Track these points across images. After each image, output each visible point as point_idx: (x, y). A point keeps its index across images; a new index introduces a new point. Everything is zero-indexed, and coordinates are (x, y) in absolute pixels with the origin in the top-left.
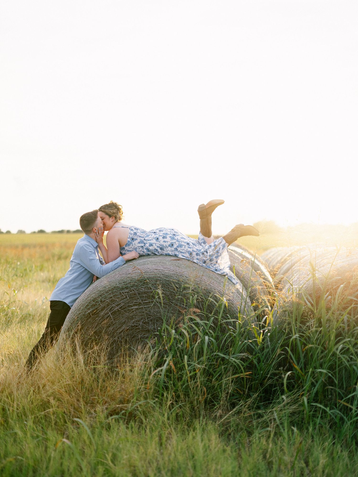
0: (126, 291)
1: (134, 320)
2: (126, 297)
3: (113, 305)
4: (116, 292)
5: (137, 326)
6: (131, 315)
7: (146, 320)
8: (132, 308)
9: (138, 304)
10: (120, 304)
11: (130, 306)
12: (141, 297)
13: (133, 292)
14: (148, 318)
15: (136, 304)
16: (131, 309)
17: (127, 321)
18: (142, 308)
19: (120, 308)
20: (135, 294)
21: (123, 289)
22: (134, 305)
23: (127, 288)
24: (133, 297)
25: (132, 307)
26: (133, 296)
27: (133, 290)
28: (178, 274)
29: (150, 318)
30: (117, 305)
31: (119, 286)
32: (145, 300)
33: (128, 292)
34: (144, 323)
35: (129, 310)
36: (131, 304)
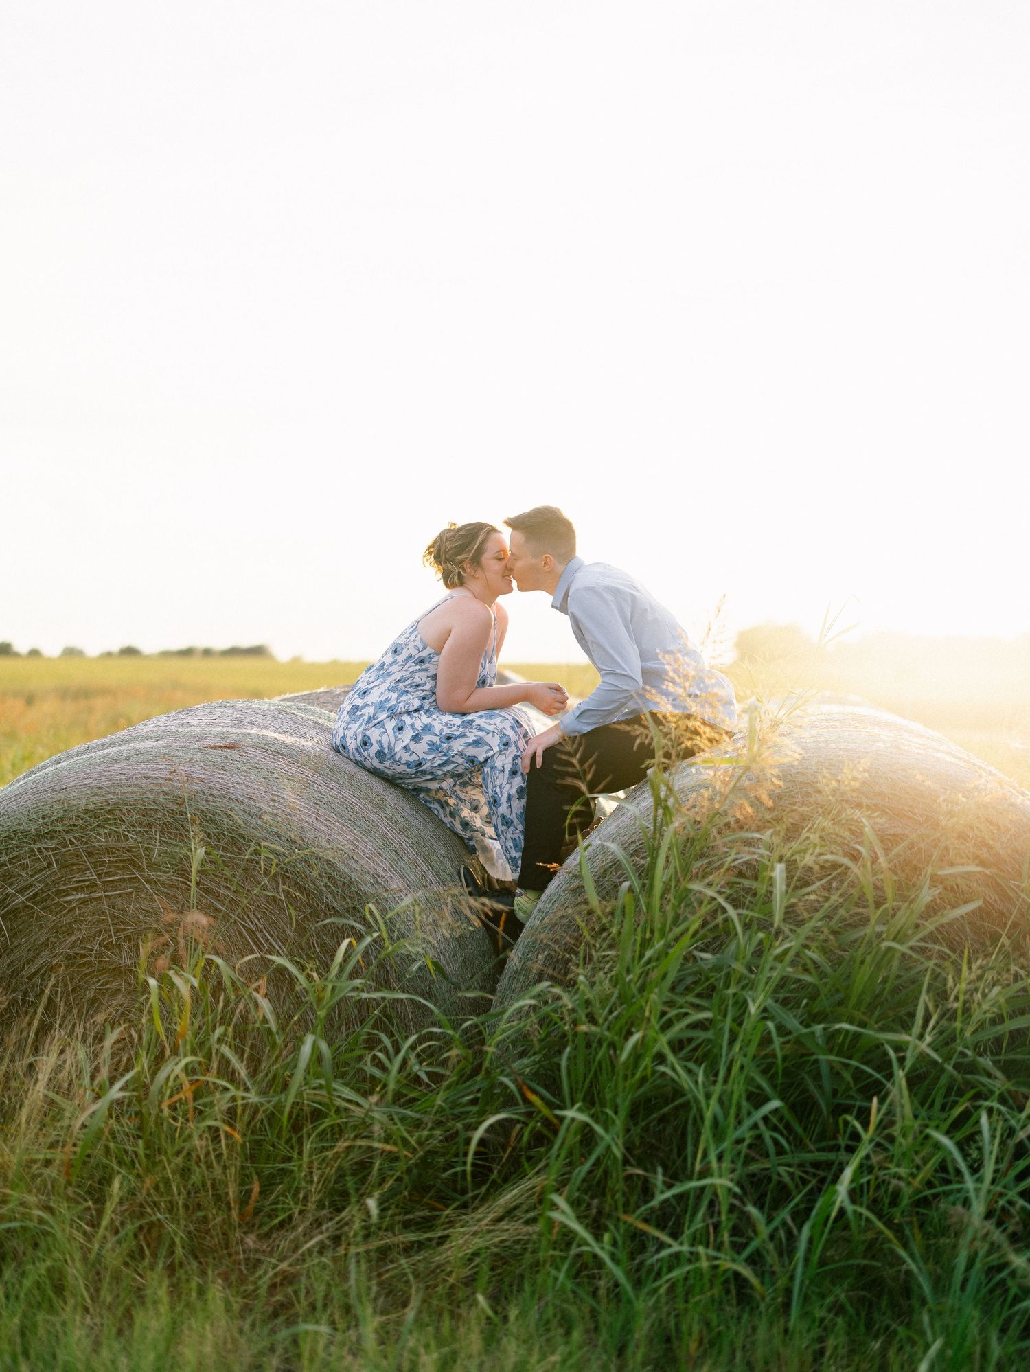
0: (50, 843)
1: (74, 938)
2: (50, 864)
3: (10, 890)
4: (18, 847)
5: (83, 956)
6: (67, 919)
7: (110, 936)
8: (69, 898)
9: (87, 887)
10: (31, 886)
11: (64, 891)
12: (95, 865)
13: (70, 848)
14: (117, 931)
15: (82, 887)
16: (66, 902)
17: (53, 939)
18: (100, 898)
19: (29, 899)
20: (77, 856)
21: (38, 838)
22: (75, 889)
23: (51, 835)
24: (73, 864)
25: (68, 895)
26: (74, 861)
27: (72, 843)
28: (214, 792)
29: (124, 930)
30: (22, 891)
31: (26, 827)
32: (108, 874)
33: (56, 849)
34: (106, 947)
35: (58, 904)
36: (64, 885)
